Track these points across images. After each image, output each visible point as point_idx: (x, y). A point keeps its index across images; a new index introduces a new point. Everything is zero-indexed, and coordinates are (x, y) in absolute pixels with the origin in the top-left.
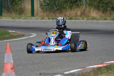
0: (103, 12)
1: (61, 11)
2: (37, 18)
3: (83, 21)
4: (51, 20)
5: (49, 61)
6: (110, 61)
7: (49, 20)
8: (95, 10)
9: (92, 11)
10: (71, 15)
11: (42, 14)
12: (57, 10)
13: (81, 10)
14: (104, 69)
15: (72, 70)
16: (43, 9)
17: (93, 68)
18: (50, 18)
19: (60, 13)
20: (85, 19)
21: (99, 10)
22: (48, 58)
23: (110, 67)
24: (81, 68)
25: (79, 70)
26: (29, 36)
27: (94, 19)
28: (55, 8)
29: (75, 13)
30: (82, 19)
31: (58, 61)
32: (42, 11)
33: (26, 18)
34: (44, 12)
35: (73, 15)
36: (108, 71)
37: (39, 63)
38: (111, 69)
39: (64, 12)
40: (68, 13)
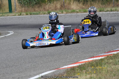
0: (84, 4)
1: (40, 5)
2: (14, 14)
3: (62, 14)
4: (29, 16)
5: (23, 63)
6: (85, 59)
7: (27, 16)
8: (75, 2)
9: (72, 3)
10: (51, 8)
11: (21, 9)
12: (36, 4)
13: (61, 3)
14: (77, 69)
15: (46, 72)
16: (21, 3)
17: (67, 69)
18: (28, 13)
19: (39, 7)
20: (64, 12)
21: (79, 2)
22: (23, 60)
23: (84, 67)
24: (55, 69)
25: (53, 71)
26: (6, 34)
27: (73, 11)
28: (34, 2)
29: (54, 6)
30: (61, 12)
31: (32, 62)
32: (20, 6)
33: (3, 15)
34: (22, 7)
35: (52, 8)
36: (82, 70)
37: (13, 66)
38: (85, 68)
39: (43, 6)
40: (47, 7)
